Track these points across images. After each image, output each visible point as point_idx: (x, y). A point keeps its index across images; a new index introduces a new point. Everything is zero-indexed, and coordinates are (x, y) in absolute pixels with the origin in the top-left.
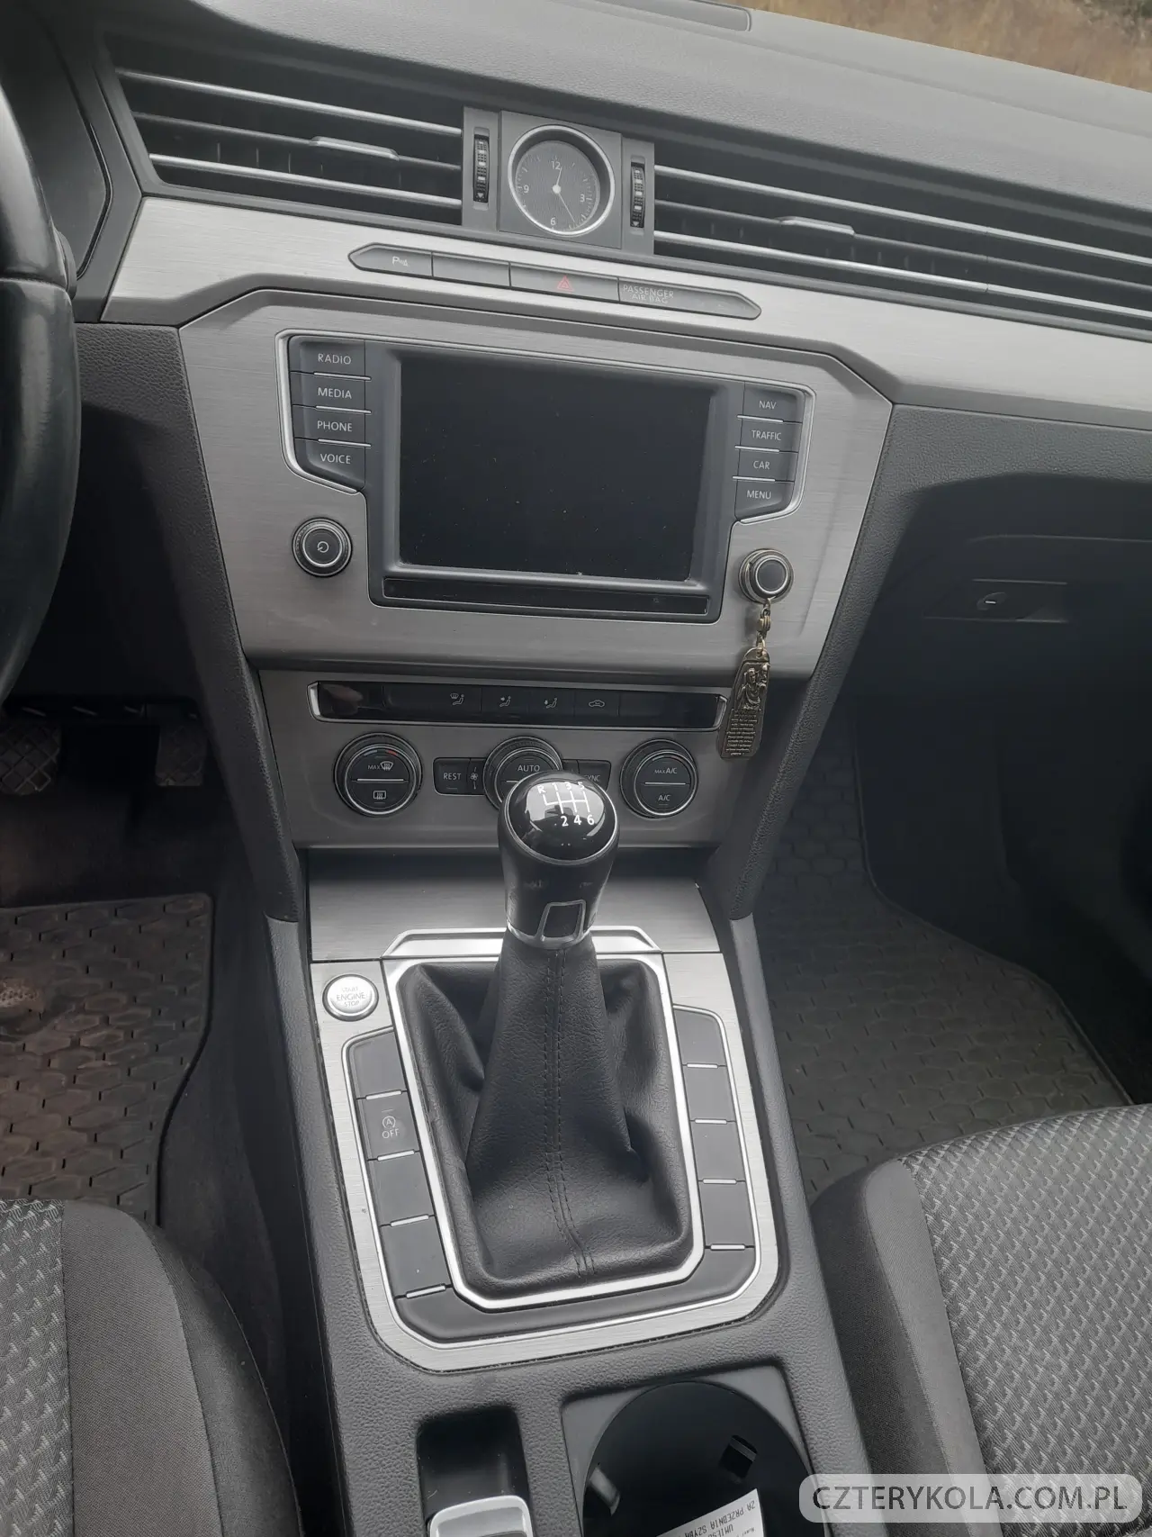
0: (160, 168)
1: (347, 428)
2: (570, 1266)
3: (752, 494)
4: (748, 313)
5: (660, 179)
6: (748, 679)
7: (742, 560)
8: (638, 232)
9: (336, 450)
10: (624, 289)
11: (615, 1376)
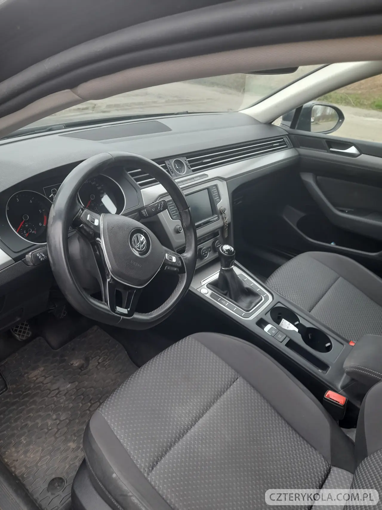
0: (139, 184)
1: (175, 212)
2: (253, 304)
3: (217, 200)
4: (207, 176)
5: (188, 161)
6: (226, 226)
7: (219, 209)
8: (190, 170)
9: (175, 215)
10: (194, 179)
11: (267, 311)
